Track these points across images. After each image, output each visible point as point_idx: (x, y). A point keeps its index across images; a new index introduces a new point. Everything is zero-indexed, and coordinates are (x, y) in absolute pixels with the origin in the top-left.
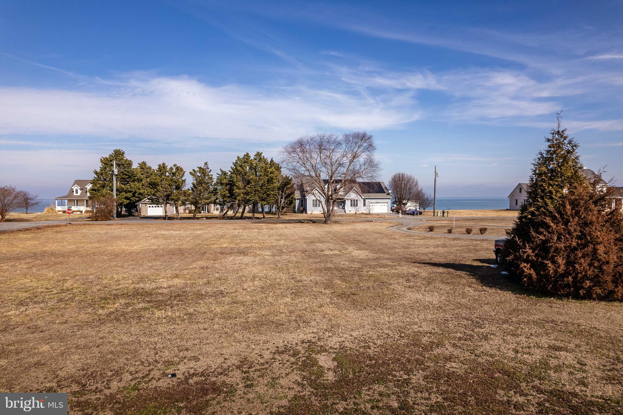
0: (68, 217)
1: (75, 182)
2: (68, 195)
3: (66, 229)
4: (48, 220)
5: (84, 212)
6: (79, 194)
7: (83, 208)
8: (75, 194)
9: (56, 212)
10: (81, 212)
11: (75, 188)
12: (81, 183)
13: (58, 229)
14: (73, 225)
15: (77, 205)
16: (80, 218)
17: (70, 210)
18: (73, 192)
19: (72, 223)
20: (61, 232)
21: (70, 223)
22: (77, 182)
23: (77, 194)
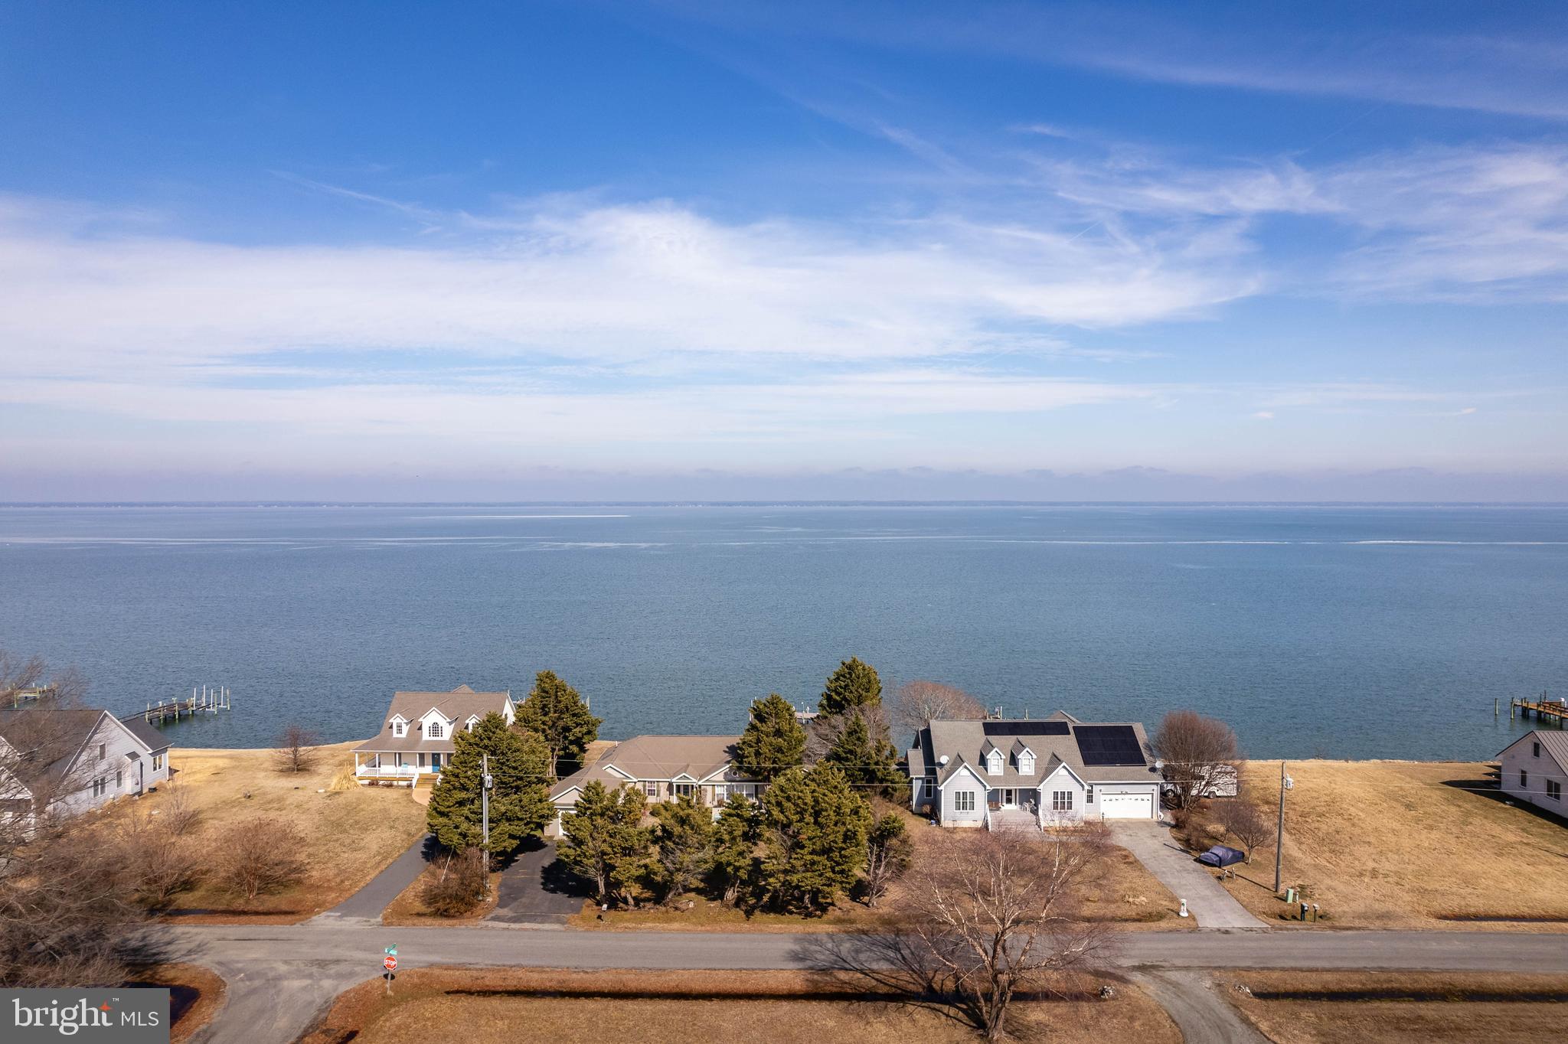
6: (404, 734)
7: (414, 771)
8: (395, 735)
11: (395, 721)
15: (400, 763)
18: (391, 728)
23: (399, 736)
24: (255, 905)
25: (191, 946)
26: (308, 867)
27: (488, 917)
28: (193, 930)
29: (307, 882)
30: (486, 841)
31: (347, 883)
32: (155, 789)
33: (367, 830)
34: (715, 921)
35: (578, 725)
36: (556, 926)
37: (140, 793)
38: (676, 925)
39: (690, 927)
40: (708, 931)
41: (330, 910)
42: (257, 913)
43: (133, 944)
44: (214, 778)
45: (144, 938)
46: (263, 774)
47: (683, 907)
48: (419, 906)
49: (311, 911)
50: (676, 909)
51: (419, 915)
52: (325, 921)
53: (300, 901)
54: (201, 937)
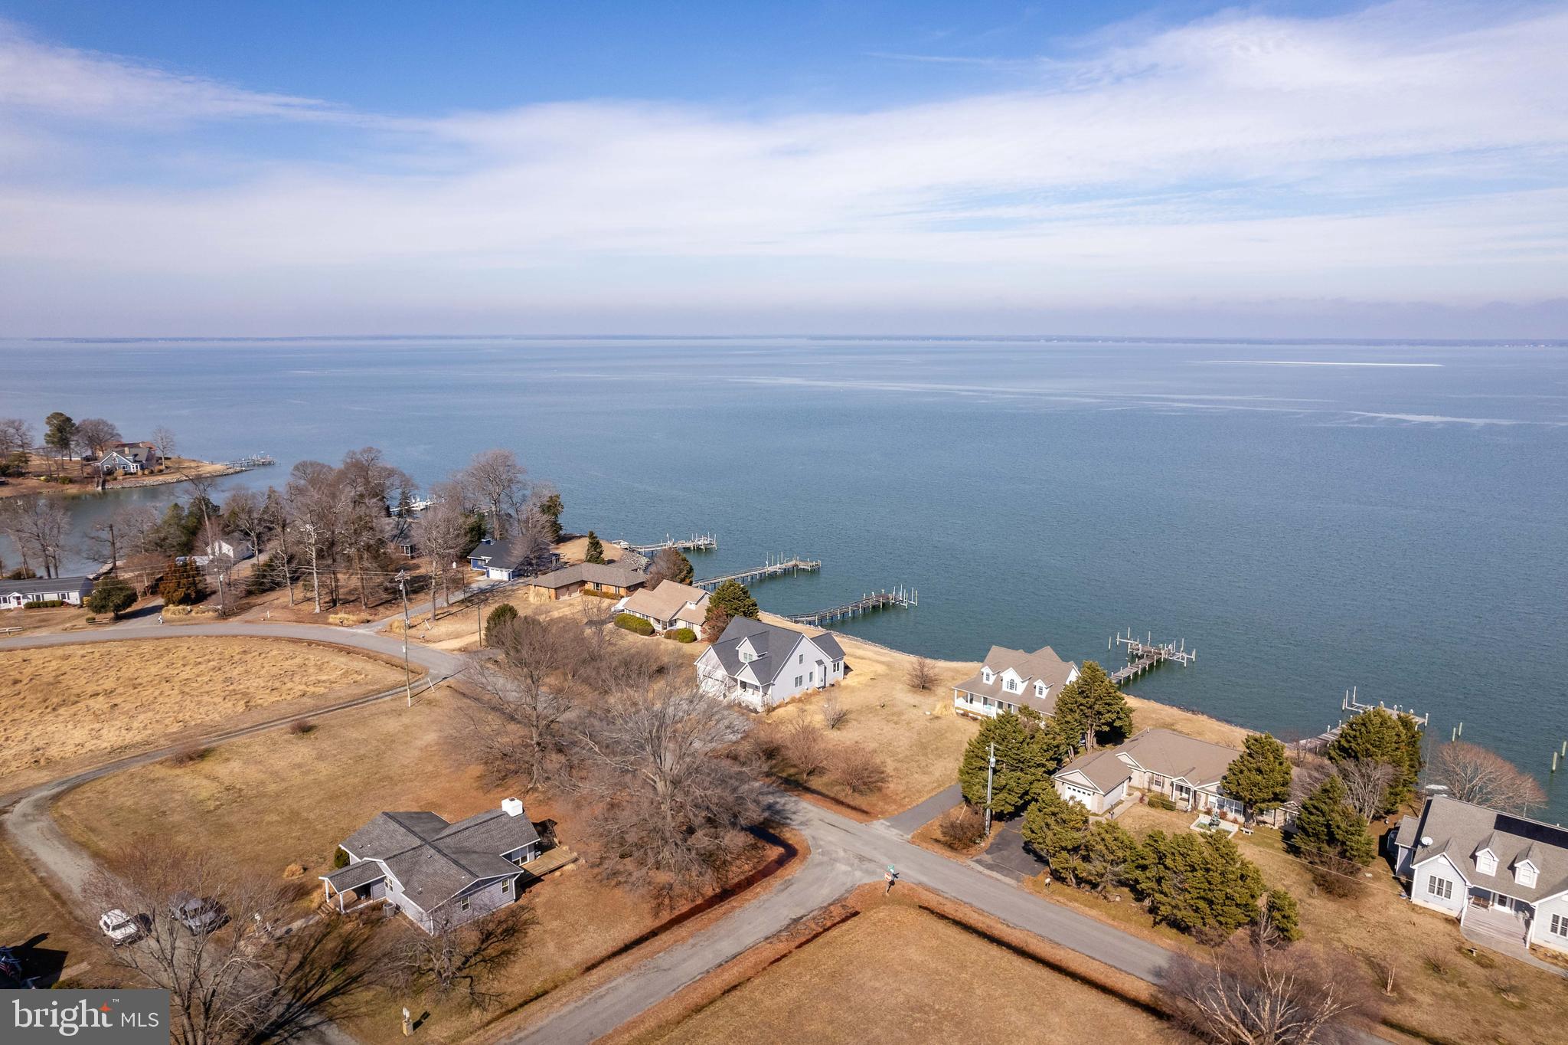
23: (987, 682)
24: (849, 801)
25: (803, 819)
26: (890, 779)
27: (975, 859)
28: (810, 807)
29: (884, 791)
30: (989, 802)
31: (907, 800)
32: (833, 685)
33: (940, 757)
34: (1128, 920)
35: (1109, 712)
36: (1013, 882)
37: (824, 687)
38: (1094, 912)
39: (1104, 918)
40: (1112, 926)
41: (886, 819)
42: (849, 806)
43: (778, 807)
44: (871, 683)
45: (785, 804)
46: (901, 686)
47: (1111, 898)
48: (938, 835)
49: (876, 817)
50: (1105, 898)
51: (937, 841)
52: (880, 827)
53: (875, 805)
54: (811, 815)
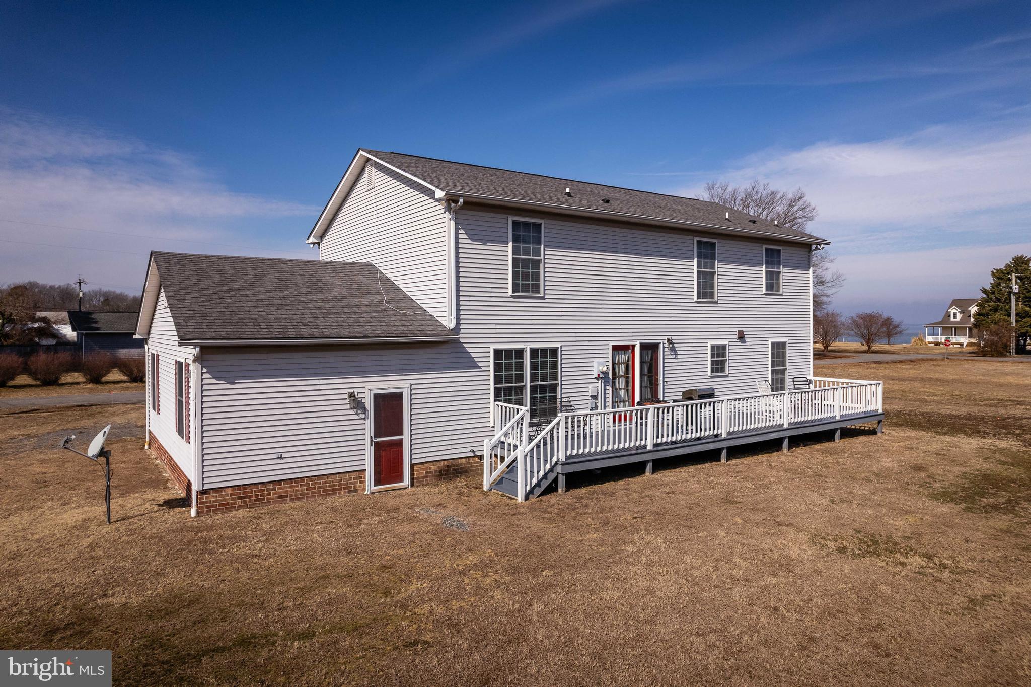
0: (945, 351)
1: (952, 302)
2: (942, 320)
3: (944, 363)
4: (917, 353)
5: (965, 345)
6: (958, 319)
7: (964, 340)
8: (952, 319)
9: (926, 344)
10: (961, 344)
11: (952, 311)
12: (962, 304)
13: (935, 363)
14: (951, 359)
15: (955, 335)
16: (960, 352)
17: (949, 341)
18: (950, 316)
19: (950, 357)
20: (940, 366)
21: (949, 357)
22: (956, 303)
23: (955, 320)
